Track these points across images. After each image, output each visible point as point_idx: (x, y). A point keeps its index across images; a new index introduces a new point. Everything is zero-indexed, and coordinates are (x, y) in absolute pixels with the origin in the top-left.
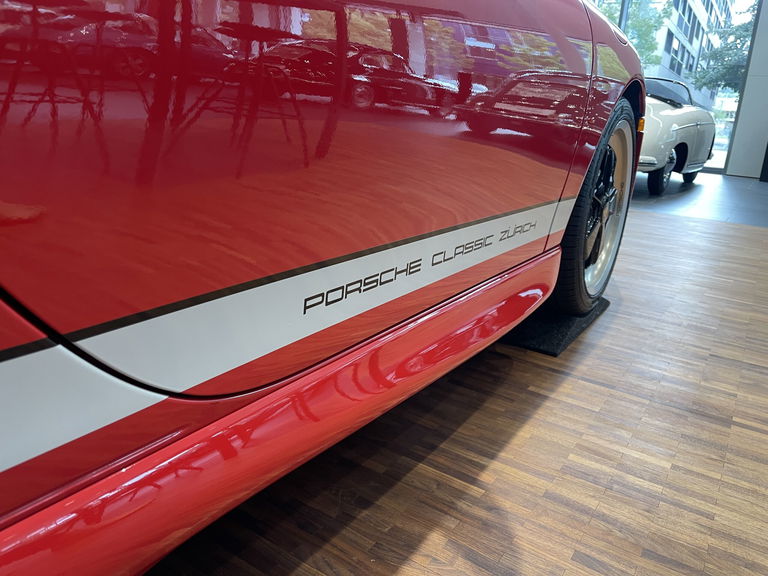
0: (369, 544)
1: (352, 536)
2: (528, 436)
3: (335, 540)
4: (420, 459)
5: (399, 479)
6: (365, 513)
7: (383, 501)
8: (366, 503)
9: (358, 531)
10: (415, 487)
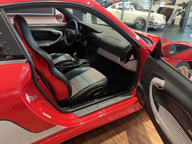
0: (98, 141)
1: (97, 139)
2: (135, 130)
3: (94, 138)
4: (113, 128)
5: (108, 131)
6: (101, 135)
7: (104, 134)
8: (101, 134)
9: (98, 138)
10: (110, 134)
